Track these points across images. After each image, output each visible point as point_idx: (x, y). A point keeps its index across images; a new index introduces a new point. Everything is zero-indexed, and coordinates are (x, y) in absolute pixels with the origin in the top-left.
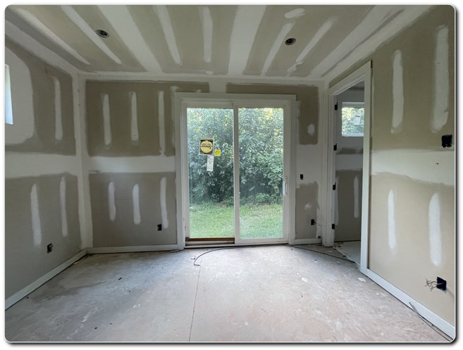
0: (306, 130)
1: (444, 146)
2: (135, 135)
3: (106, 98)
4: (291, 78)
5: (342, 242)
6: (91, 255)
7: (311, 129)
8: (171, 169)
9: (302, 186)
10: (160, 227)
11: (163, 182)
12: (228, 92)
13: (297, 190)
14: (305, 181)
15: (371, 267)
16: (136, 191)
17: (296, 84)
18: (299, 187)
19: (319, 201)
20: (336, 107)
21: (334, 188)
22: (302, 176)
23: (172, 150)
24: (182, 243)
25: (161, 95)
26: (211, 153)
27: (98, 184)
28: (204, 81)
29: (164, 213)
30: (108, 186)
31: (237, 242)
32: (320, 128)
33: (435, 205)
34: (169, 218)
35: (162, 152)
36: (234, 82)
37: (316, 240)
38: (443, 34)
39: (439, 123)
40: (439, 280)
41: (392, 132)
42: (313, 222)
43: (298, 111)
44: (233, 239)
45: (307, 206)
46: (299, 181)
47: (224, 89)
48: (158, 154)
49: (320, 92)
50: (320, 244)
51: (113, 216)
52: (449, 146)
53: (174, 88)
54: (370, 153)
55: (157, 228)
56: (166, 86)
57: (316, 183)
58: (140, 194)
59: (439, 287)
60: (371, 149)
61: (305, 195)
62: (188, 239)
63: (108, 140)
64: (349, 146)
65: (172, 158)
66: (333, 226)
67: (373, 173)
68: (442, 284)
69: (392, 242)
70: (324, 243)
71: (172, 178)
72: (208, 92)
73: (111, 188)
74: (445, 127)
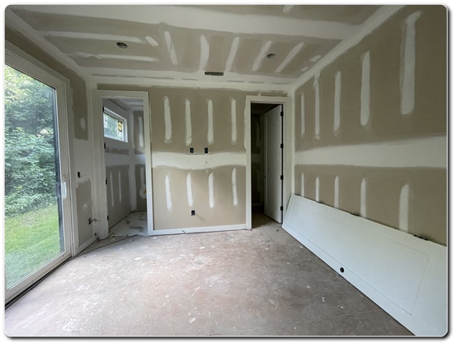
0: (79, 125)
1: (191, 152)
7: (83, 123)
9: (80, 185)
13: (76, 189)
14: (82, 180)
15: (156, 228)
18: (77, 187)
20: (103, 109)
21: (106, 182)
22: (79, 174)
32: (89, 124)
39: (189, 142)
40: (192, 211)
41: (166, 142)
42: (90, 221)
45: (85, 206)
46: (78, 180)
50: (98, 240)
52: (193, 152)
54: (151, 153)
57: (89, 179)
59: (192, 215)
60: (151, 150)
66: (108, 218)
67: (154, 167)
68: (193, 213)
69: (169, 204)
70: (100, 237)
74: (191, 144)
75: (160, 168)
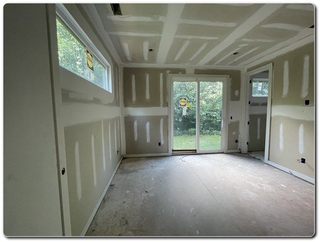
0: (234, 94)
1: (306, 104)
2: (148, 96)
3: (134, 77)
4: (228, 66)
5: (251, 152)
6: (126, 158)
7: (237, 93)
8: (166, 114)
9: (231, 123)
10: (160, 144)
11: (162, 120)
12: (195, 73)
13: (229, 125)
14: (233, 120)
15: (270, 159)
16: (148, 125)
17: (229, 69)
18: (230, 123)
19: (240, 130)
20: (250, 82)
21: (248, 123)
22: (231, 118)
23: (166, 104)
24: (170, 152)
25: (161, 75)
26: (185, 105)
27: (129, 122)
28: (184, 68)
29: (162, 137)
30: (134, 122)
31: (198, 152)
32: (241, 92)
33: (301, 129)
34: (164, 139)
35: (161, 105)
36: (198, 68)
37: (237, 151)
38: (307, 58)
39: (304, 95)
40: (302, 159)
41: (283, 97)
42: (237, 141)
43: (230, 83)
44: (196, 150)
45: (234, 133)
46: (231, 120)
47: (193, 72)
48: (160, 106)
49: (242, 73)
50: (240, 153)
51: (136, 138)
52: (308, 104)
53: (168, 71)
54: (271, 106)
55: (158, 144)
56: (164, 70)
57: (238, 121)
58: (150, 126)
59: (302, 162)
60: (271, 104)
61: (233, 127)
62: (173, 151)
63: (134, 99)
64: (256, 102)
65: (166, 108)
66: (247, 143)
67: (272, 116)
68: (303, 161)
69: (281, 146)
70: (242, 152)
71: (166, 118)
72: (185, 73)
73: (136, 124)
74: (306, 97)
75: (277, 117)
